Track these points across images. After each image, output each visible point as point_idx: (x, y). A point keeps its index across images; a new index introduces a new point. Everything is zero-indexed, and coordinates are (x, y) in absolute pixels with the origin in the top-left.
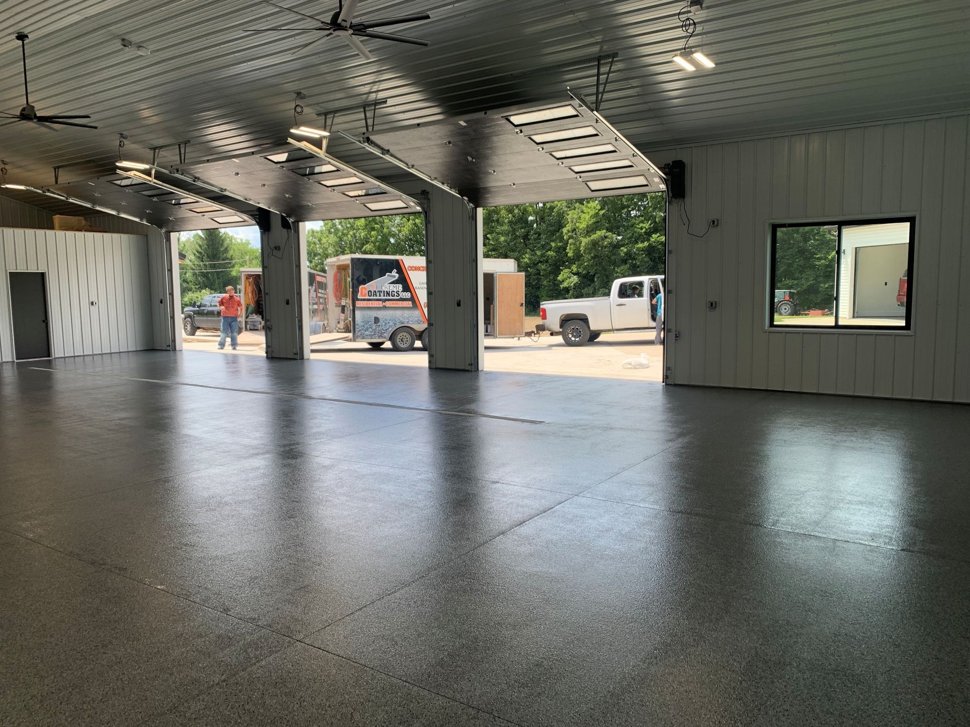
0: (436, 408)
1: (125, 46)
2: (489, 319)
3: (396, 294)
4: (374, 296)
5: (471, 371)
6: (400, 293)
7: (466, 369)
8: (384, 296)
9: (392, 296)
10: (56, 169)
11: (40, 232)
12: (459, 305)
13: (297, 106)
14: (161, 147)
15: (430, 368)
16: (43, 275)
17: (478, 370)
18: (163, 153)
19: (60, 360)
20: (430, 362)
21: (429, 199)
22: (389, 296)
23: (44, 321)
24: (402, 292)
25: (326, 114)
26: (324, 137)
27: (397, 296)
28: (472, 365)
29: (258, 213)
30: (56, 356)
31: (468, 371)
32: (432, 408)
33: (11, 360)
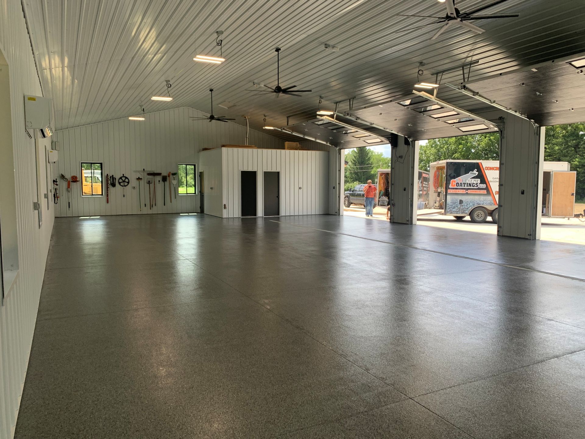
0: (503, 263)
1: (326, 48)
2: (545, 204)
3: (475, 185)
4: (460, 186)
5: (530, 239)
6: (478, 185)
7: (526, 237)
8: (467, 186)
9: (473, 186)
10: (288, 117)
11: (279, 151)
12: (523, 193)
13: (419, 70)
14: (340, 102)
15: (498, 235)
16: (278, 173)
17: (535, 239)
18: (341, 105)
19: (283, 217)
20: (498, 231)
21: (504, 122)
22: (471, 186)
23: (277, 197)
24: (479, 184)
25: (437, 74)
26: (435, 88)
27: (476, 186)
28: (531, 235)
29: (391, 137)
30: (282, 215)
31: (527, 239)
32: (500, 262)
33: (262, 216)
